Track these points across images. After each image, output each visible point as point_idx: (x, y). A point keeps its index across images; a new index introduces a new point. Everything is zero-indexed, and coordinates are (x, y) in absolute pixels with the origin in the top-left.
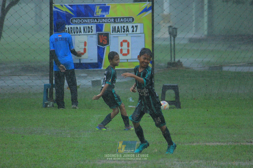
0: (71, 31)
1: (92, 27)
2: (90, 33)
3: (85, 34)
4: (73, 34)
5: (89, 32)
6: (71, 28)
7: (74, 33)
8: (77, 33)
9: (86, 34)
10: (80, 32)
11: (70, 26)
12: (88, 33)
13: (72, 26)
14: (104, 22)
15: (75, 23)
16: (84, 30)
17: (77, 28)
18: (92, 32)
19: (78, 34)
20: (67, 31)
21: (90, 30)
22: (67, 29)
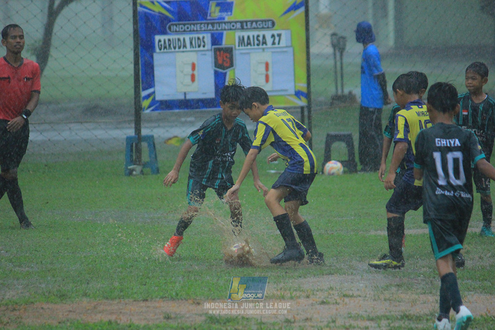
0: (170, 45)
1: (203, 38)
2: (201, 48)
3: (192, 49)
4: (173, 50)
5: (199, 46)
6: (169, 40)
7: (175, 48)
8: (179, 48)
9: (195, 49)
10: (185, 46)
11: (166, 37)
12: (197, 49)
13: (171, 37)
14: (225, 29)
15: (176, 31)
16: (191, 43)
17: (179, 40)
18: (204, 46)
19: (182, 49)
20: (161, 45)
21: (200, 43)
22: (162, 43)
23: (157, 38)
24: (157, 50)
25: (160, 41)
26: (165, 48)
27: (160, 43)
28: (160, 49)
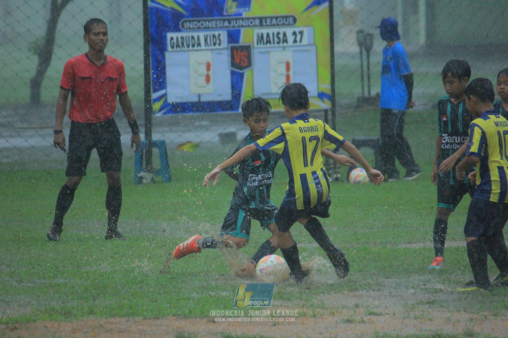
0: (183, 44)
1: (219, 35)
2: (217, 46)
3: (207, 48)
4: (186, 48)
5: (215, 44)
6: (182, 38)
7: (188, 46)
8: (193, 46)
9: (210, 48)
10: (199, 44)
11: (179, 35)
12: (213, 47)
13: (184, 34)
14: (242, 26)
15: (190, 28)
16: (206, 40)
17: (193, 37)
18: (220, 44)
19: (196, 48)
20: (174, 43)
21: (216, 40)
22: (175, 40)
23: (169, 35)
24: (170, 49)
25: (172, 39)
26: (178, 46)
27: (172, 41)
28: (173, 48)
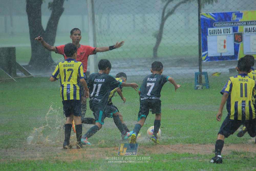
0: (214, 32)
1: (229, 29)
2: (228, 33)
6: (214, 30)
7: (217, 33)
8: (219, 33)
9: (225, 34)
10: (221, 33)
13: (215, 29)
14: (239, 25)
15: (217, 26)
16: (224, 31)
17: (218, 30)
20: (211, 32)
21: (228, 31)
22: (211, 31)
23: (209, 29)
24: (209, 34)
25: (210, 31)
26: (212, 33)
28: (210, 34)
